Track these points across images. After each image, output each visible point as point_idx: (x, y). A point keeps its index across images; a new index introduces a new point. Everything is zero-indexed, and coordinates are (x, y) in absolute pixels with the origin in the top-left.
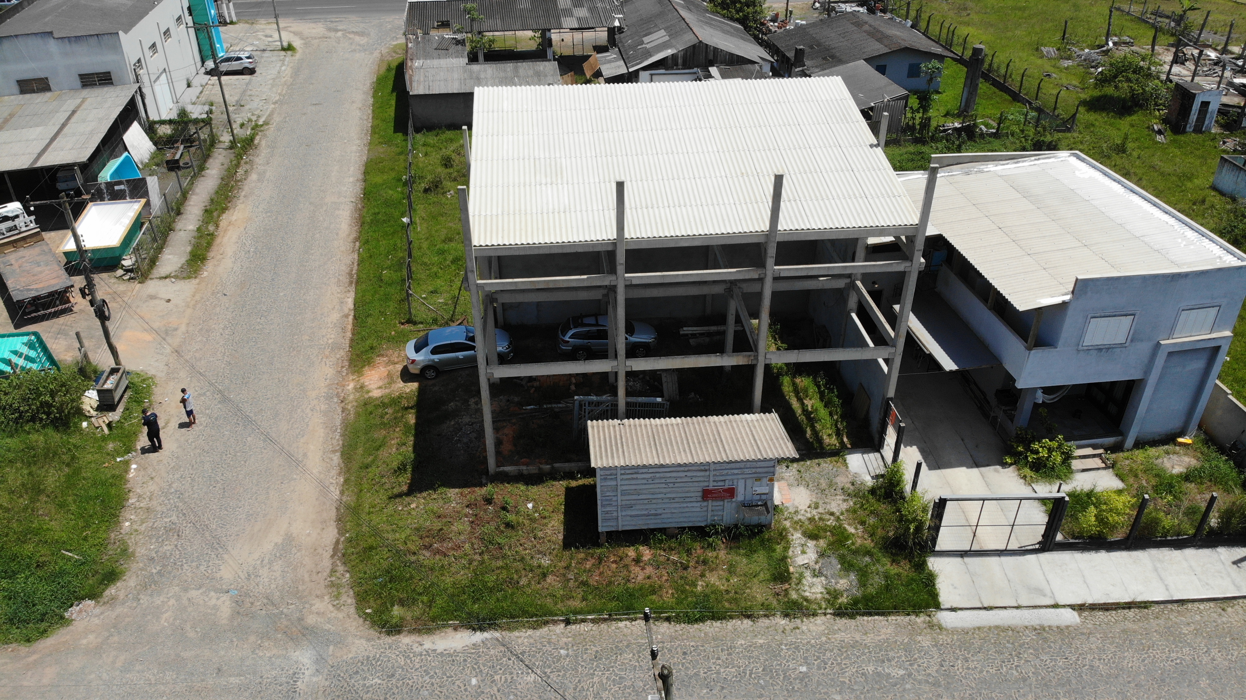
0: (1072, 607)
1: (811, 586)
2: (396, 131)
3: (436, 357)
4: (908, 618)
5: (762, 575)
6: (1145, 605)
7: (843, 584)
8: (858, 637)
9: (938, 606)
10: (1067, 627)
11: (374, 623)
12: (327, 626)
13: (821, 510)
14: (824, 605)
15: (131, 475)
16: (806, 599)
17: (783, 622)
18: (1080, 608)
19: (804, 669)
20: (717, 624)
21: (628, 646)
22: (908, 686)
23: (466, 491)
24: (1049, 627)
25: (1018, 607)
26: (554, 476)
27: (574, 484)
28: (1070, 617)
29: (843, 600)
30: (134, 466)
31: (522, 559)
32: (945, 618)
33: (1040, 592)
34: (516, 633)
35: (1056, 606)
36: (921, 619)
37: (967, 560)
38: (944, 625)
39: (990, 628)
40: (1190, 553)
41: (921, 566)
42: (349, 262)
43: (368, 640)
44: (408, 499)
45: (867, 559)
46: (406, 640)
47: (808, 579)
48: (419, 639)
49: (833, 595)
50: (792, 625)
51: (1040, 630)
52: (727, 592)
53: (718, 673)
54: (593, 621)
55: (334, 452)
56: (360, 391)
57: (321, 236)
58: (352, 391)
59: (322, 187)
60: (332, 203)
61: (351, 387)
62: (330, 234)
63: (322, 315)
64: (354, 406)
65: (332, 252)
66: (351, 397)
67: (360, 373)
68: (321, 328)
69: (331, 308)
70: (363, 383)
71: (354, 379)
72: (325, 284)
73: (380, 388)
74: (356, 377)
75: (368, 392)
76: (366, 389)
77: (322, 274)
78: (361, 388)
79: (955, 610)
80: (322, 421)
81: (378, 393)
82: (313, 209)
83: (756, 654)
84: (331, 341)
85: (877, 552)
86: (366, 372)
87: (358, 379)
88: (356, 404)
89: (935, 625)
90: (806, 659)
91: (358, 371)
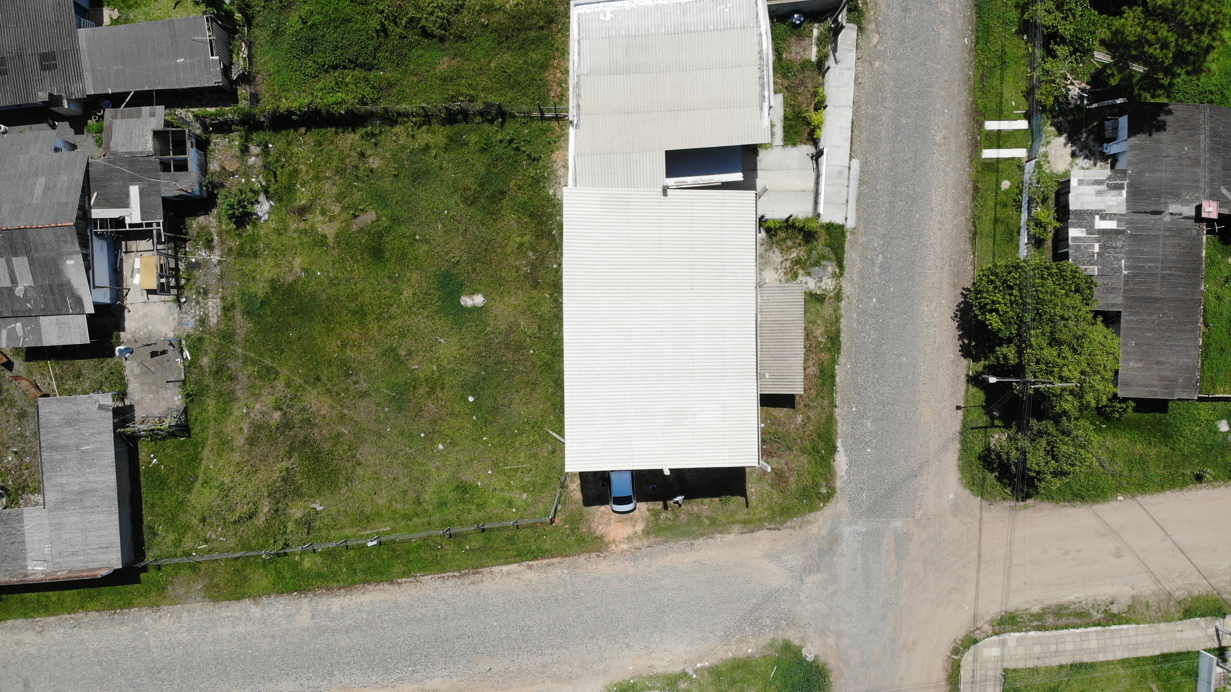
1: (827, 284)
4: (847, 242)
5: (818, 307)
7: (830, 269)
8: (856, 270)
9: (843, 226)
10: (861, 168)
11: (828, 501)
12: (829, 523)
13: (779, 267)
14: (837, 281)
15: (707, 665)
16: (834, 290)
17: (843, 303)
18: (851, 157)
19: (874, 300)
20: (842, 335)
21: (853, 379)
22: (889, 256)
24: (860, 176)
25: (848, 187)
28: (856, 163)
29: (836, 271)
33: (840, 173)
34: (839, 431)
35: (849, 167)
36: (849, 236)
38: (853, 227)
39: (857, 205)
43: (838, 502)
44: (749, 496)
45: (814, 252)
46: (838, 484)
47: (823, 285)
48: (838, 478)
49: (833, 275)
50: (846, 299)
51: (861, 182)
52: (826, 327)
53: (874, 339)
54: (834, 394)
55: (692, 545)
56: (632, 539)
57: (386, 615)
58: (630, 545)
59: (273, 637)
60: (312, 619)
61: (625, 546)
62: (383, 608)
63: (527, 585)
64: (647, 541)
65: (419, 599)
66: (637, 544)
67: (609, 543)
68: (548, 582)
69: (516, 581)
70: (624, 538)
71: (616, 546)
72: (478, 593)
73: (634, 526)
74: (614, 545)
75: (636, 533)
76: (631, 535)
77: (460, 599)
78: (629, 539)
79: (846, 219)
80: (661, 559)
81: (640, 527)
82: (326, 634)
83: (863, 320)
84: (565, 571)
85: (810, 246)
86: (611, 538)
87: (617, 543)
88: (645, 540)
89: (854, 231)
90: (868, 297)
91: (607, 545)
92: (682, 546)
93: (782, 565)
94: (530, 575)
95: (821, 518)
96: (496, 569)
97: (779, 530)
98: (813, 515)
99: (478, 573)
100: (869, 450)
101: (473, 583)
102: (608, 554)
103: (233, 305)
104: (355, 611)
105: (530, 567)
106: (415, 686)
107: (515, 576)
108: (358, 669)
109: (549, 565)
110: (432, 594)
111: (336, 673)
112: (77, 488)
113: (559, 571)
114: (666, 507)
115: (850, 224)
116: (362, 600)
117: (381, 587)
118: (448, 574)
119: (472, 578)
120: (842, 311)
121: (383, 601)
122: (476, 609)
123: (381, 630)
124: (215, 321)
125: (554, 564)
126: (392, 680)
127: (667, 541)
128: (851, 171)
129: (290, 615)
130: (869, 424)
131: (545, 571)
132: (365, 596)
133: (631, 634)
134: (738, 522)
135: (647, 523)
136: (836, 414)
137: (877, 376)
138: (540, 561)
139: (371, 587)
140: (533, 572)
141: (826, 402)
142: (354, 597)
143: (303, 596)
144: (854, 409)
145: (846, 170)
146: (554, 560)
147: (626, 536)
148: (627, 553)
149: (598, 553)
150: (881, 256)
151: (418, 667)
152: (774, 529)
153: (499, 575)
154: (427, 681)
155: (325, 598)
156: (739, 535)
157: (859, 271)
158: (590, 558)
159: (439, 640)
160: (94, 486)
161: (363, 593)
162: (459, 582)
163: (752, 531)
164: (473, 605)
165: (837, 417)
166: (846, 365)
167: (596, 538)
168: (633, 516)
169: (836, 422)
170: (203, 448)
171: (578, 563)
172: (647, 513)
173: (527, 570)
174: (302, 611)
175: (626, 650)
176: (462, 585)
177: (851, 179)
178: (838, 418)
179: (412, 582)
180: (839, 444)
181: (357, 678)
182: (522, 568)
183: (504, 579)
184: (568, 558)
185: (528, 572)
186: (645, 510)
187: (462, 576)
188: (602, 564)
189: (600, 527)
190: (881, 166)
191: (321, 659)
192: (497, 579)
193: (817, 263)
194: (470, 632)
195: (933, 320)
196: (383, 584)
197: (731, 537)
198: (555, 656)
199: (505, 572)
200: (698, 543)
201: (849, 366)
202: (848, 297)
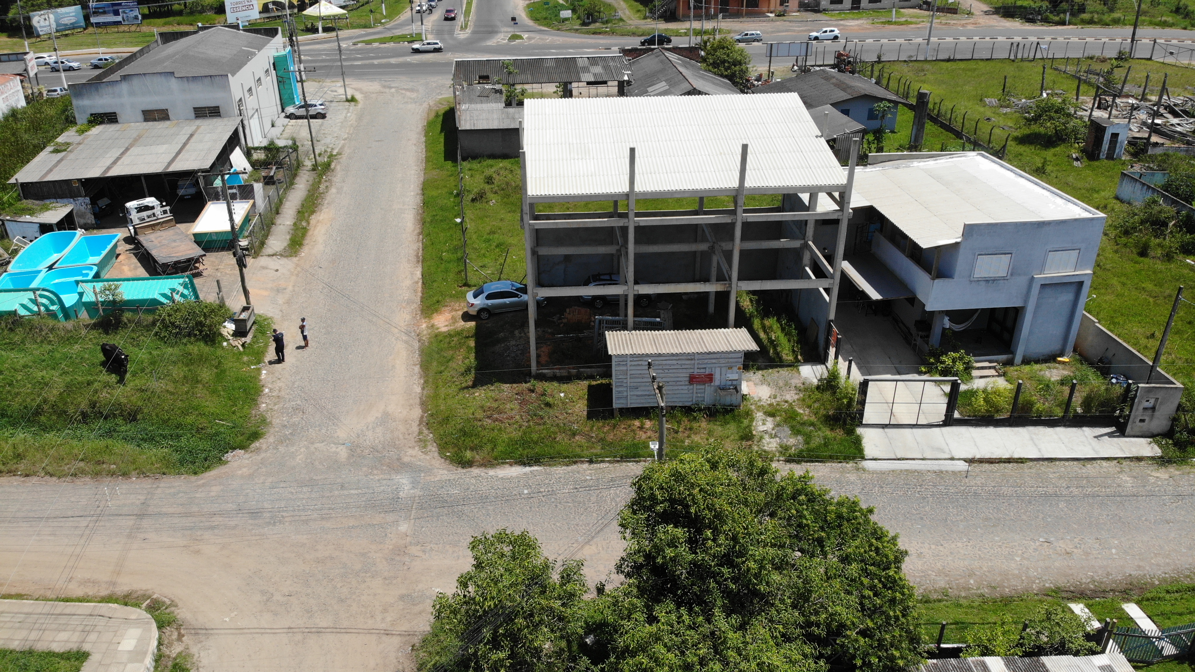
0: (965, 460)
1: (769, 443)
2: (446, 158)
3: (490, 302)
4: (840, 465)
5: (732, 437)
6: (1021, 461)
7: (792, 441)
9: (863, 458)
10: (960, 472)
11: (451, 460)
12: (420, 464)
13: (778, 399)
14: (777, 455)
15: (263, 377)
18: (970, 461)
23: (515, 385)
24: (947, 471)
25: (923, 459)
26: (579, 377)
27: (594, 383)
28: (963, 466)
29: (793, 451)
30: (264, 372)
31: (558, 425)
32: (868, 465)
33: (941, 450)
34: (555, 468)
35: (952, 459)
36: (850, 465)
37: (886, 430)
38: (867, 468)
40: (1060, 431)
41: (851, 432)
42: (415, 248)
43: (448, 470)
44: (472, 390)
45: (812, 428)
46: (478, 471)
47: (767, 439)
48: (486, 470)
49: (784, 449)
51: (940, 473)
54: (609, 462)
55: (415, 365)
56: (431, 329)
57: (392, 230)
59: (389, 198)
60: (398, 209)
61: (424, 327)
62: (399, 230)
63: (398, 282)
64: (428, 337)
65: (402, 241)
66: (425, 333)
70: (433, 324)
72: (398, 262)
74: (428, 320)
75: (438, 329)
76: (436, 327)
77: (395, 256)
79: (875, 460)
82: (383, 213)
84: (407, 298)
86: (436, 317)
89: (860, 469)
91: (429, 317)
94: (408, 283)
96: (419, 269)
99: (418, 261)
101: (409, 260)
102: (419, 319)
104: (400, 221)
107: (409, 277)
109: (415, 291)
110: (404, 246)
113: (407, 295)
114: (467, 338)
116: (408, 223)
118: (421, 252)
119: (414, 260)
121: (405, 230)
122: (383, 261)
123: (379, 229)
127: (423, 349)
129: (405, 203)
136: (579, 465)
146: (420, 292)
147: (436, 324)
148: (417, 329)
149: (420, 314)
152: (421, 420)
153: (412, 270)
155: (415, 213)
156: (419, 395)
158: (416, 310)
162: (412, 255)
164: (388, 260)
165: (576, 466)
169: (568, 466)
176: (409, 256)
177: (937, 462)
179: (418, 240)
180: (536, 469)
184: (420, 299)
186: (465, 328)
187: (418, 256)
189: (446, 309)
194: (362, 259)
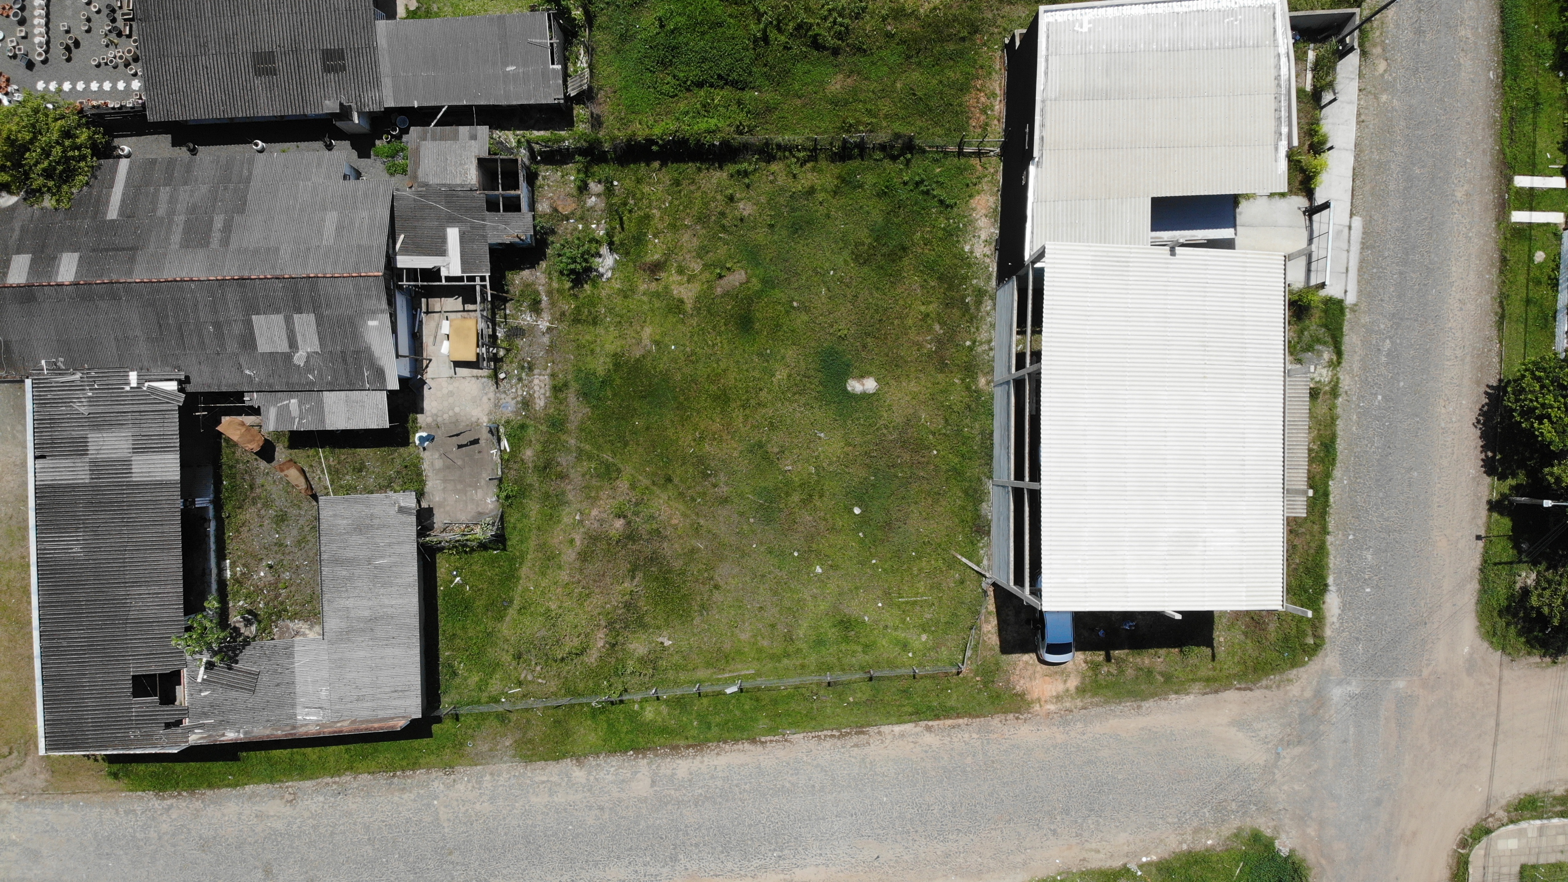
1: (1321, 375)
4: (1346, 323)
8: (1357, 358)
9: (1343, 301)
10: (1364, 228)
11: (1313, 655)
12: (1314, 683)
14: (1335, 372)
15: (1154, 858)
16: (1330, 383)
17: (1340, 399)
18: (1352, 212)
19: (1380, 397)
20: (1338, 441)
21: (1351, 498)
22: (1398, 341)
24: (1361, 238)
25: (1348, 251)
28: (1356, 222)
29: (1333, 358)
30: (1144, 859)
34: (1331, 565)
35: (1350, 227)
36: (1348, 315)
38: (1354, 302)
39: (1359, 275)
43: (1326, 656)
46: (1328, 632)
48: (1328, 625)
49: (1330, 364)
50: (1344, 395)
51: (1363, 246)
52: (1319, 430)
53: (1378, 448)
54: (1327, 518)
56: (1062, 698)
57: (746, 784)
58: (1059, 706)
59: (602, 809)
60: (652, 787)
61: (1052, 707)
62: (742, 773)
63: (926, 752)
64: (1082, 701)
65: (788, 764)
66: (1068, 705)
67: (1032, 702)
68: (952, 749)
69: (912, 745)
70: (1052, 697)
71: (1041, 706)
72: (863, 759)
73: (1065, 682)
74: (1038, 705)
75: (1067, 690)
76: (1061, 693)
77: (841, 766)
78: (1058, 698)
79: (1346, 292)
80: (1098, 725)
81: (1073, 683)
82: (670, 807)
83: (1365, 422)
84: (975, 736)
85: (1301, 325)
86: (1035, 695)
87: (1042, 703)
88: (1079, 700)
89: (1354, 308)
90: (1372, 394)
91: (1029, 704)
92: (1126, 709)
93: (1253, 734)
94: (929, 739)
95: (1305, 676)
96: (886, 729)
97: (1251, 690)
98: (1294, 671)
99: (863, 733)
100: (1368, 590)
101: (856, 745)
102: (1030, 716)
103: (566, 385)
104: (707, 777)
105: (929, 729)
106: (782, 876)
107: (911, 739)
108: (709, 853)
109: (954, 727)
110: (805, 758)
111: (681, 857)
112: (367, 613)
113: (967, 735)
114: (1108, 659)
115: (1351, 299)
116: (716, 763)
117: (740, 746)
118: (825, 732)
119: (855, 739)
120: (1339, 411)
121: (742, 765)
122: (861, 780)
123: (740, 803)
124: (542, 403)
125: (959, 726)
126: (752, 868)
127: (1106, 702)
128: (1352, 232)
129: (623, 781)
130: (1369, 557)
131: (949, 735)
132: (719, 758)
133: (1059, 818)
134: (1200, 680)
135: (1084, 677)
136: (1328, 543)
137: (1381, 495)
138: (941, 722)
139: (727, 747)
140: (933, 735)
141: (1316, 528)
142: (705, 759)
143: (640, 756)
144: (1351, 537)
145: (1346, 230)
146: (961, 721)
147: (1054, 694)
148: (1055, 716)
149: (1017, 715)
150: (1388, 341)
151: (786, 852)
152: (1245, 689)
153: (889, 737)
154: (797, 871)
155: (669, 760)
156: (1200, 697)
157: (1361, 360)
158: (1006, 720)
159: (814, 817)
160: (390, 611)
161: (718, 754)
162: (839, 743)
163: (1216, 692)
164: (858, 774)
165: (1329, 547)
166: (1342, 480)
167: (1016, 695)
168: (1065, 668)
169: (1328, 554)
170: (521, 564)
171: (991, 726)
172: (1084, 665)
173: (925, 732)
174: (639, 775)
175: (1051, 838)
176: (843, 747)
177: (1352, 242)
178: (1331, 549)
179: (779, 741)
180: (1330, 580)
181: (707, 864)
182: (918, 729)
183: (896, 742)
184: (978, 720)
185: (927, 734)
186: (1082, 662)
187: (842, 736)
188: (1023, 728)
189: (1022, 682)
190: (1389, 227)
191: (662, 838)
192: (888, 741)
193: (1309, 348)
194: (853, 808)
195: (1451, 425)
196: (743, 743)
197: (1190, 699)
198: (961, 843)
199: (897, 734)
200: (1147, 705)
201: (1345, 482)
202: (1346, 392)
